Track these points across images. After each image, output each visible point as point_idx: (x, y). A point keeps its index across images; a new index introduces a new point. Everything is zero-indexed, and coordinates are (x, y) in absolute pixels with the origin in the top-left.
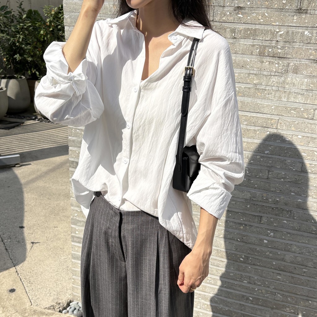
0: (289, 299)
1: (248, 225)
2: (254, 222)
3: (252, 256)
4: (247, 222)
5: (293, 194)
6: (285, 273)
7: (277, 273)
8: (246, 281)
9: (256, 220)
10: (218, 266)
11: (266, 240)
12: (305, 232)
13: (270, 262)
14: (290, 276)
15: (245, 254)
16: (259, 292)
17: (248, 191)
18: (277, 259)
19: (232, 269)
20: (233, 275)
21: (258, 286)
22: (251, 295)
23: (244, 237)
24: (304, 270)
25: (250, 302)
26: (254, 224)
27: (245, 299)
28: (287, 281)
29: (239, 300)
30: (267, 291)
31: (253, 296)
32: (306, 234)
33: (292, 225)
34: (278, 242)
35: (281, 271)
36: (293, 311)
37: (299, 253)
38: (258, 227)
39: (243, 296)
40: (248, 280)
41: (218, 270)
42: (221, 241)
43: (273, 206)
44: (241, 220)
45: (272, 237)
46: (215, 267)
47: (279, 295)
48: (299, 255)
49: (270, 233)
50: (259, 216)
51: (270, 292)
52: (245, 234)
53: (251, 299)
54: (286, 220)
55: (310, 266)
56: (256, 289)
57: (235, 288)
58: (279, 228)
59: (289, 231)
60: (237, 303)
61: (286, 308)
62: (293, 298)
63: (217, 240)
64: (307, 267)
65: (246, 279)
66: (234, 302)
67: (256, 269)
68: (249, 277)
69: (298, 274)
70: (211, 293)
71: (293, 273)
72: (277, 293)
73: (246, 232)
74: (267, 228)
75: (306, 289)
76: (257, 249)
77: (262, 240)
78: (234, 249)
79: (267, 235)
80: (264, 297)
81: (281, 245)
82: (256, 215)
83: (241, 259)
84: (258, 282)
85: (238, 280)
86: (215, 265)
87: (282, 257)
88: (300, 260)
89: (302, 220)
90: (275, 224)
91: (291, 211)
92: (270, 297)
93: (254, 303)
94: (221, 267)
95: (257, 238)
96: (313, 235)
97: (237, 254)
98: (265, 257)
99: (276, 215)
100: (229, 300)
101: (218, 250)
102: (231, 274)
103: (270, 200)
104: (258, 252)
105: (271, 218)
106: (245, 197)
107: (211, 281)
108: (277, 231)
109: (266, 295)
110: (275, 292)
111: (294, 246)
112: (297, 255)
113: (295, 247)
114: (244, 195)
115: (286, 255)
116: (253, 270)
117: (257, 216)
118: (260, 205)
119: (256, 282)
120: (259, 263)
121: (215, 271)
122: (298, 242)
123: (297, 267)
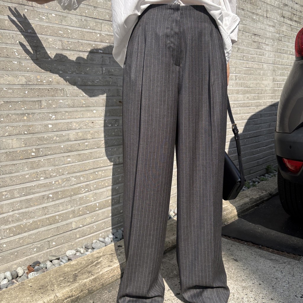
0: (82, 179)
1: (30, 113)
2: (35, 109)
3: (42, 146)
4: (29, 110)
5: (61, 72)
6: (73, 153)
7: (67, 156)
8: (43, 177)
9: (37, 106)
10: (11, 173)
11: (50, 124)
12: (78, 107)
13: (59, 147)
14: (77, 155)
15: (35, 147)
16: (56, 184)
17: (22, 75)
18: (64, 141)
19: (27, 169)
20: (28, 176)
21: (54, 178)
22: (51, 192)
23: (30, 127)
24: (86, 144)
25: (51, 200)
26: (36, 110)
27: (46, 200)
28: (76, 160)
29: (41, 204)
30: (62, 180)
31: (53, 191)
32: (79, 109)
33: (67, 103)
34: (60, 123)
35: (69, 152)
36: (87, 190)
37: (79, 129)
38: (40, 113)
39: (43, 197)
40: (44, 176)
41: (12, 177)
42: (8, 141)
43: (48, 87)
44: (23, 109)
45: (54, 120)
46: (8, 176)
47: (73, 179)
48: (79, 131)
49: (52, 116)
50: (39, 100)
51: (65, 180)
52: (30, 124)
53: (51, 196)
54: (62, 99)
55: (89, 138)
56: (53, 183)
57: (34, 191)
58: (58, 109)
59: (67, 109)
60: (40, 208)
61: (81, 190)
62: (84, 175)
63: (3, 140)
64: (87, 140)
65: (42, 175)
66: (37, 209)
67: (49, 159)
68: (44, 172)
69: (83, 150)
70: (11, 211)
71: (79, 151)
72: (71, 178)
73: (30, 121)
74: (48, 111)
75: (92, 162)
76: (45, 137)
77: (46, 126)
78: (24, 145)
79: (50, 119)
80: (61, 187)
81: (63, 125)
82: (35, 100)
83: (33, 154)
84: (53, 174)
85: (35, 180)
86: (7, 172)
87: (67, 137)
88: (81, 134)
89: (74, 97)
90: (54, 106)
91: (63, 89)
92: (66, 185)
93: (55, 199)
94: (14, 173)
95: (42, 125)
96: (84, 108)
97: (28, 150)
98: (53, 143)
99: (53, 96)
100: (31, 209)
101: (6, 152)
102: (26, 177)
103: (45, 81)
104: (46, 140)
105: (49, 100)
106: (21, 83)
107: (7, 196)
108: (57, 112)
109: (63, 185)
110: (69, 176)
111: (73, 123)
112: (77, 131)
113: (75, 124)
114: (20, 81)
115: (70, 134)
116: (46, 162)
117: (37, 101)
118: (36, 88)
119: (52, 174)
120: (50, 152)
121: (9, 181)
122: (75, 118)
123: (81, 143)
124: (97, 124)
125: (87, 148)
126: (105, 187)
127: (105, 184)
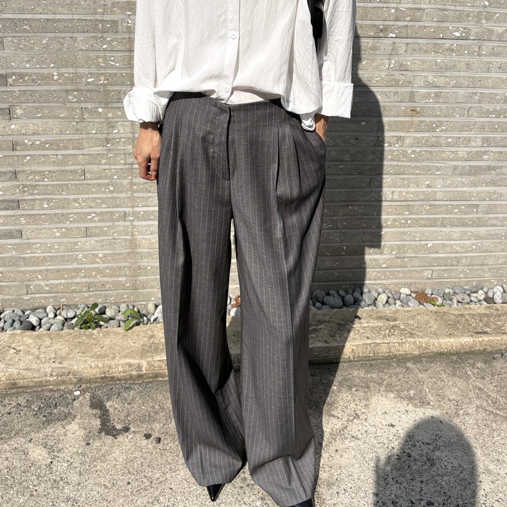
24: (340, 167)
36: (331, 226)
64: (344, 162)
75: (345, 191)
124: (363, 141)
125: (341, 173)
126: (361, 228)
127: (362, 224)
